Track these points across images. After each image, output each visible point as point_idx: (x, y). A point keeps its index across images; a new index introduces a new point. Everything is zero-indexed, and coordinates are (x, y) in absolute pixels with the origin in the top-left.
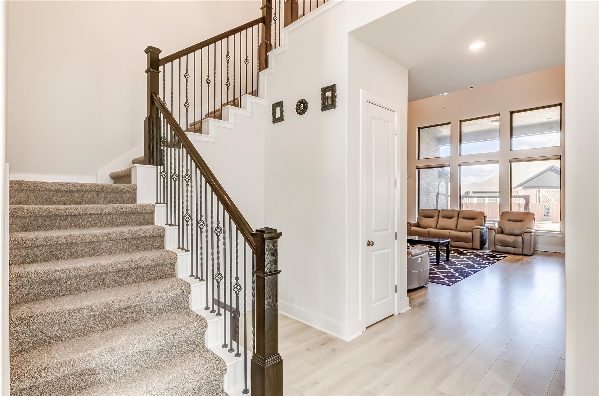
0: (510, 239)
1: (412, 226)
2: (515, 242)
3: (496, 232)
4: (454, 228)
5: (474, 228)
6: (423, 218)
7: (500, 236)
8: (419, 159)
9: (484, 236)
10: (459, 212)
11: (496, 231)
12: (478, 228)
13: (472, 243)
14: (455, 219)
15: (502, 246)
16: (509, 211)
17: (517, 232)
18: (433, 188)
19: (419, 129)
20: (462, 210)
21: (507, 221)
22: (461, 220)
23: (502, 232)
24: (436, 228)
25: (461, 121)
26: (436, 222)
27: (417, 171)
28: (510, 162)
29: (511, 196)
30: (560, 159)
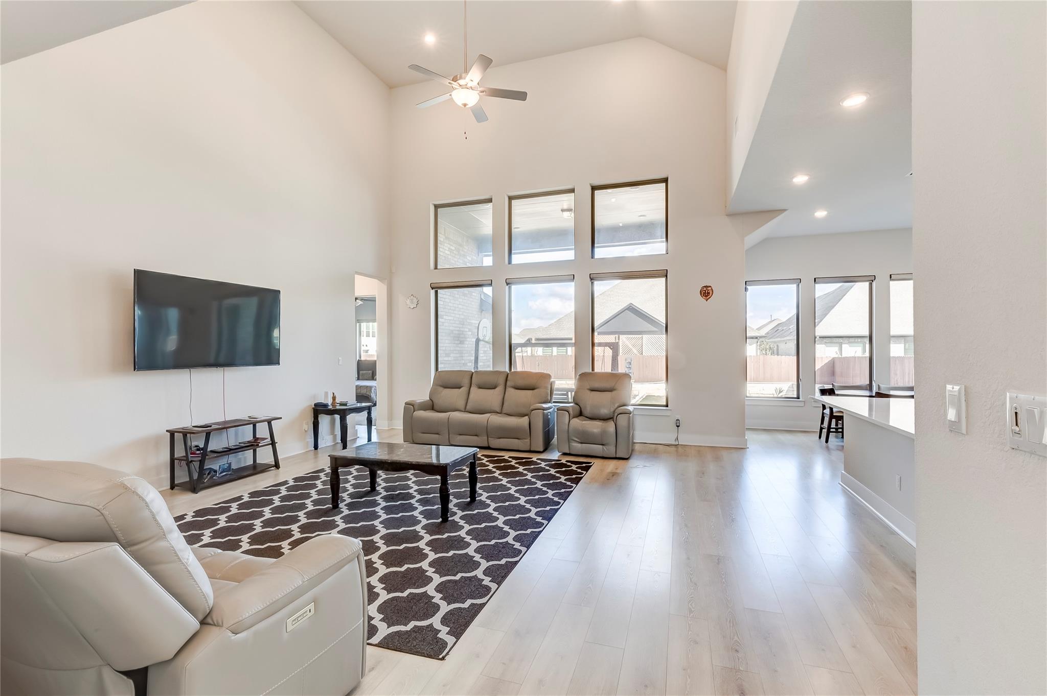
0: (595, 427)
1: (416, 407)
2: (604, 433)
3: (571, 416)
4: (498, 410)
5: (532, 407)
6: (442, 389)
7: (576, 422)
8: (436, 268)
9: (551, 423)
10: (508, 374)
11: (571, 412)
12: (539, 407)
13: (528, 440)
14: (500, 389)
15: (581, 443)
16: (591, 371)
17: (604, 411)
18: (470, 330)
19: (437, 207)
20: (513, 370)
21: (589, 392)
22: (511, 392)
23: (581, 414)
24: (465, 411)
25: (511, 198)
26: (465, 397)
27: (433, 292)
28: (591, 279)
29: (593, 345)
30: (667, 276)
